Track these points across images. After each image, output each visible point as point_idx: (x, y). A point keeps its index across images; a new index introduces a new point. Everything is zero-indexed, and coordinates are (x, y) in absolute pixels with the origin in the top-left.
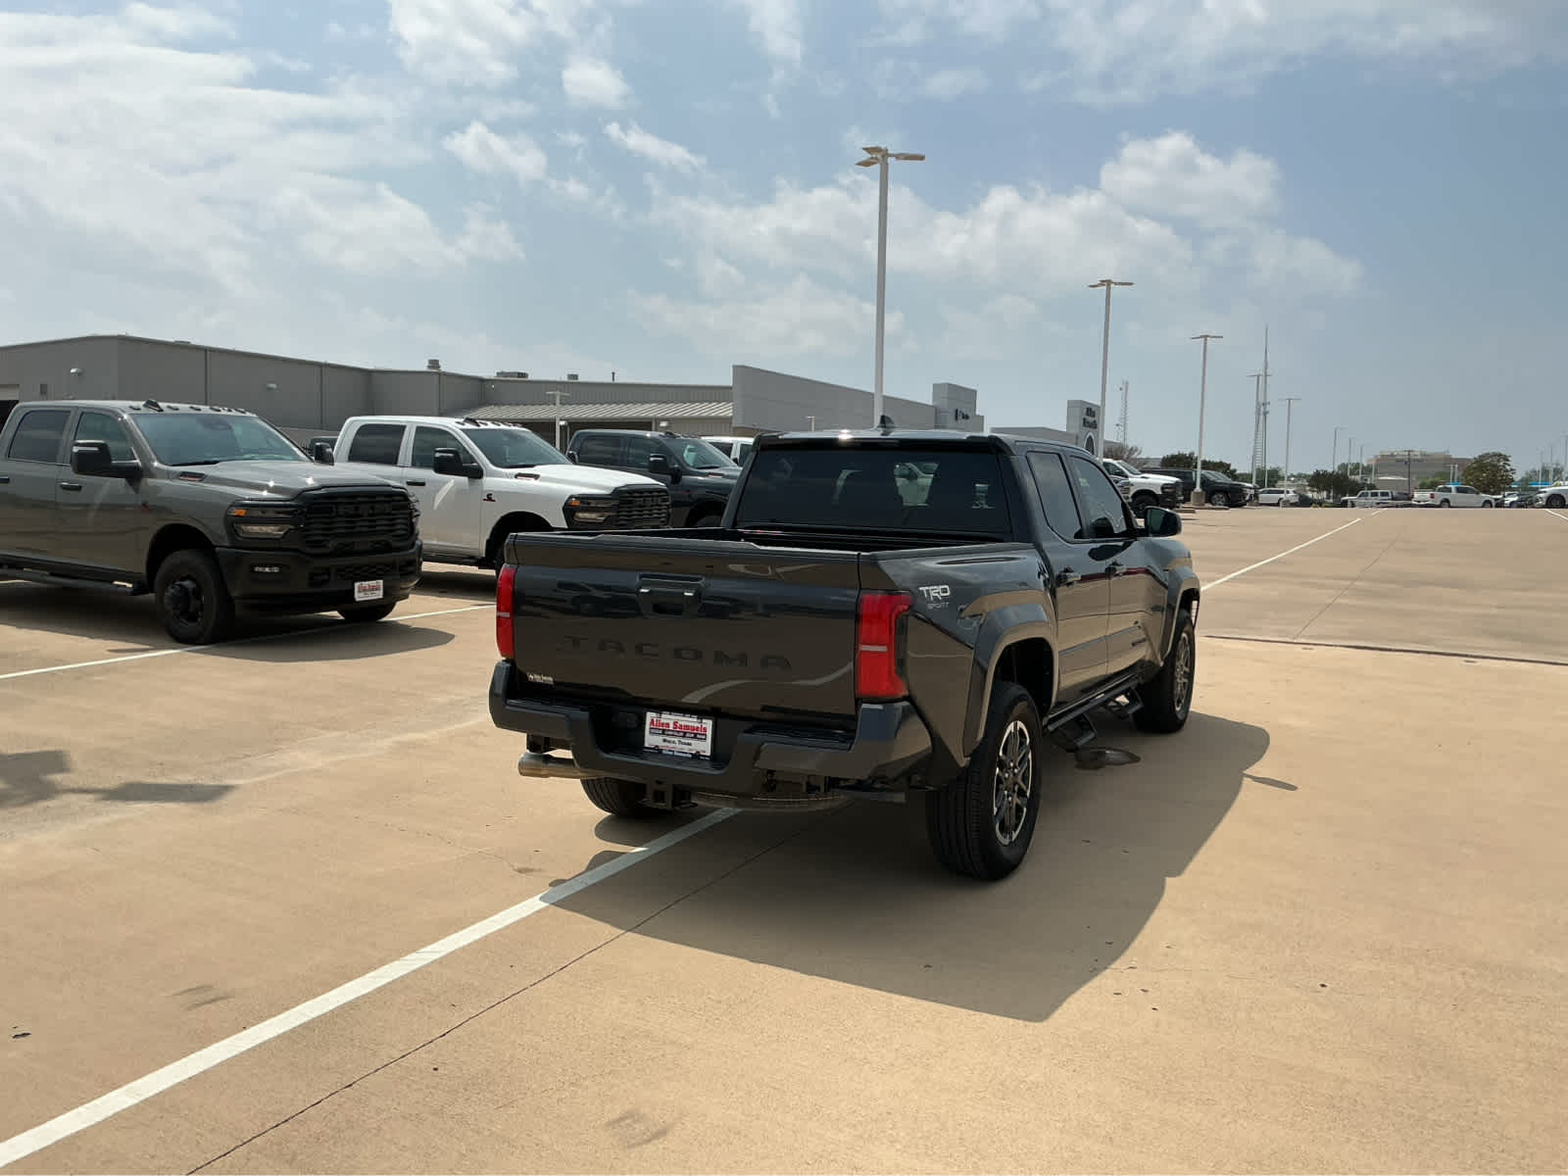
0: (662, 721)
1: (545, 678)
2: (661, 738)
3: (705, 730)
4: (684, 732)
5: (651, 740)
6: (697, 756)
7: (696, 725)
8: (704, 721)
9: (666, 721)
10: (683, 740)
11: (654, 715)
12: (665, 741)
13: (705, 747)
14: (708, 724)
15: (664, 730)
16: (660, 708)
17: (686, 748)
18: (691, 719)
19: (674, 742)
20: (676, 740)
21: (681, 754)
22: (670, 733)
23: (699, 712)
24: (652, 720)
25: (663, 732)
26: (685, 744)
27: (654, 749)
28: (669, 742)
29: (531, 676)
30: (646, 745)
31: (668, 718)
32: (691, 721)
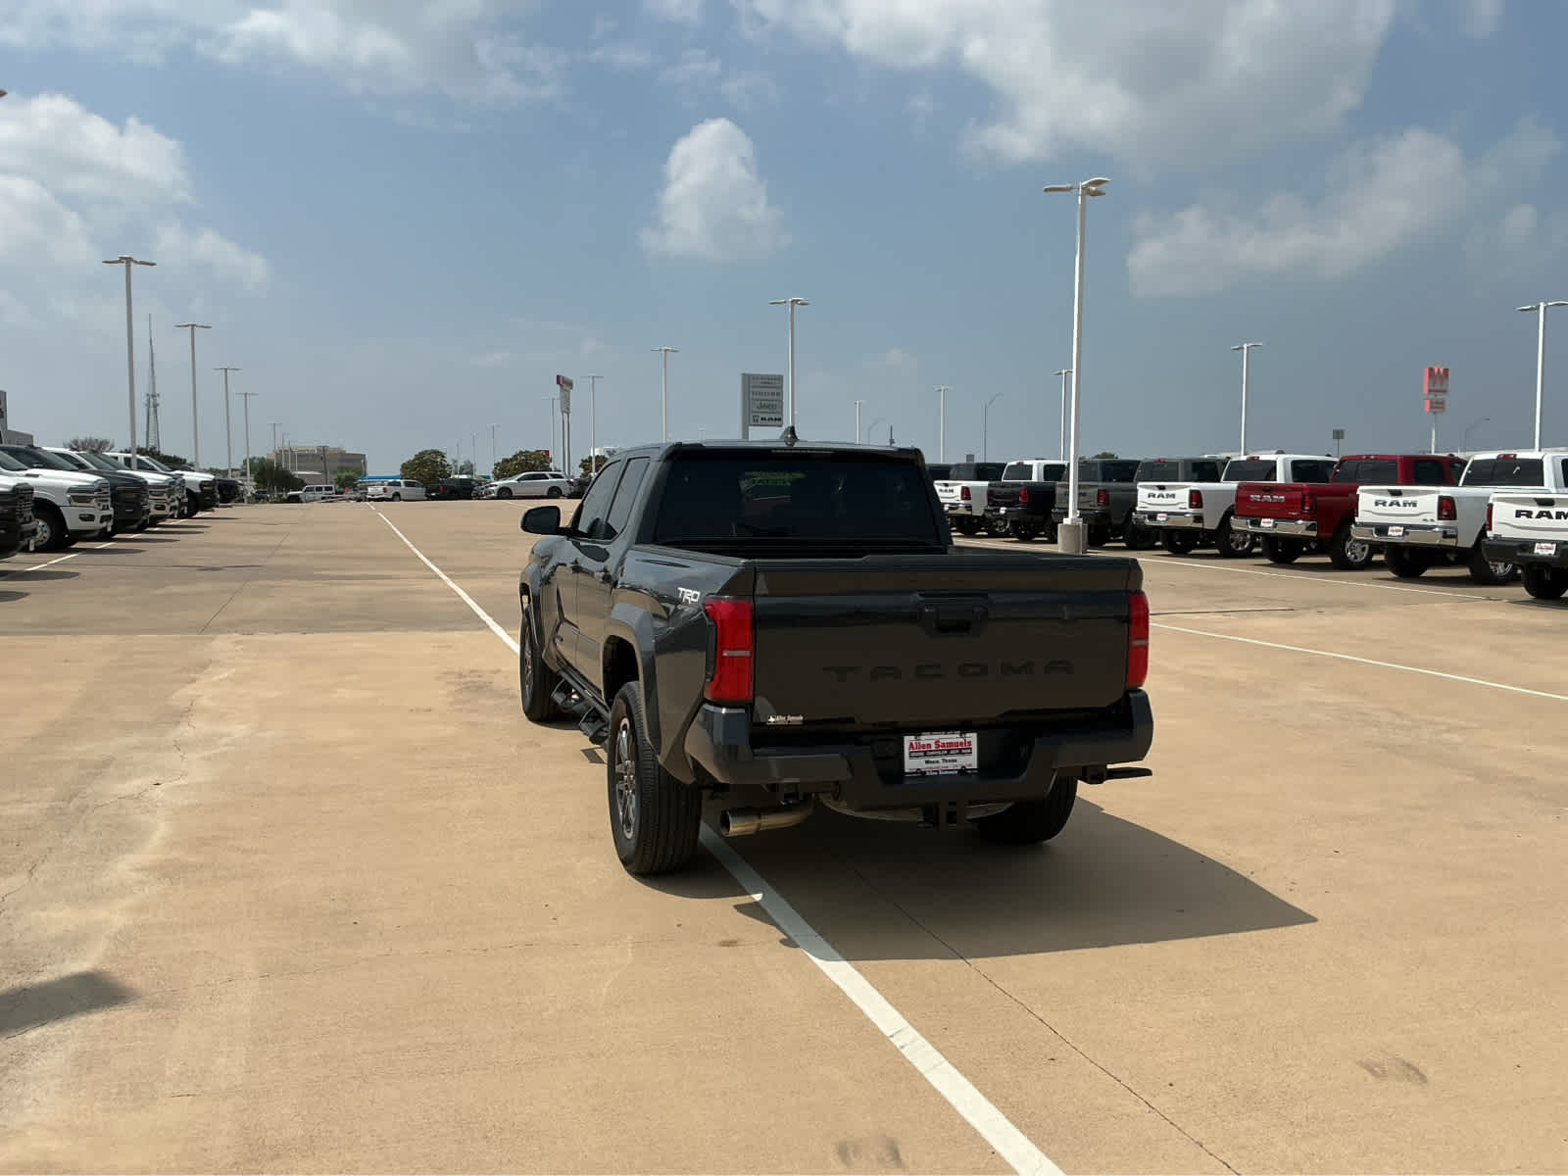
0: (922, 742)
1: (790, 718)
2: (923, 760)
3: (970, 743)
4: (948, 750)
5: (911, 764)
6: (963, 771)
7: (962, 740)
8: (968, 735)
9: (926, 743)
10: (947, 758)
11: (913, 738)
12: (927, 762)
13: (971, 761)
14: (972, 738)
15: (925, 752)
16: (917, 731)
17: (950, 766)
18: (952, 736)
19: (937, 762)
20: (940, 759)
21: (946, 773)
22: (932, 753)
23: (964, 727)
24: (911, 744)
25: (925, 754)
26: (950, 761)
27: (916, 773)
28: (933, 762)
29: (772, 720)
30: (907, 771)
31: (928, 739)
32: (954, 738)
